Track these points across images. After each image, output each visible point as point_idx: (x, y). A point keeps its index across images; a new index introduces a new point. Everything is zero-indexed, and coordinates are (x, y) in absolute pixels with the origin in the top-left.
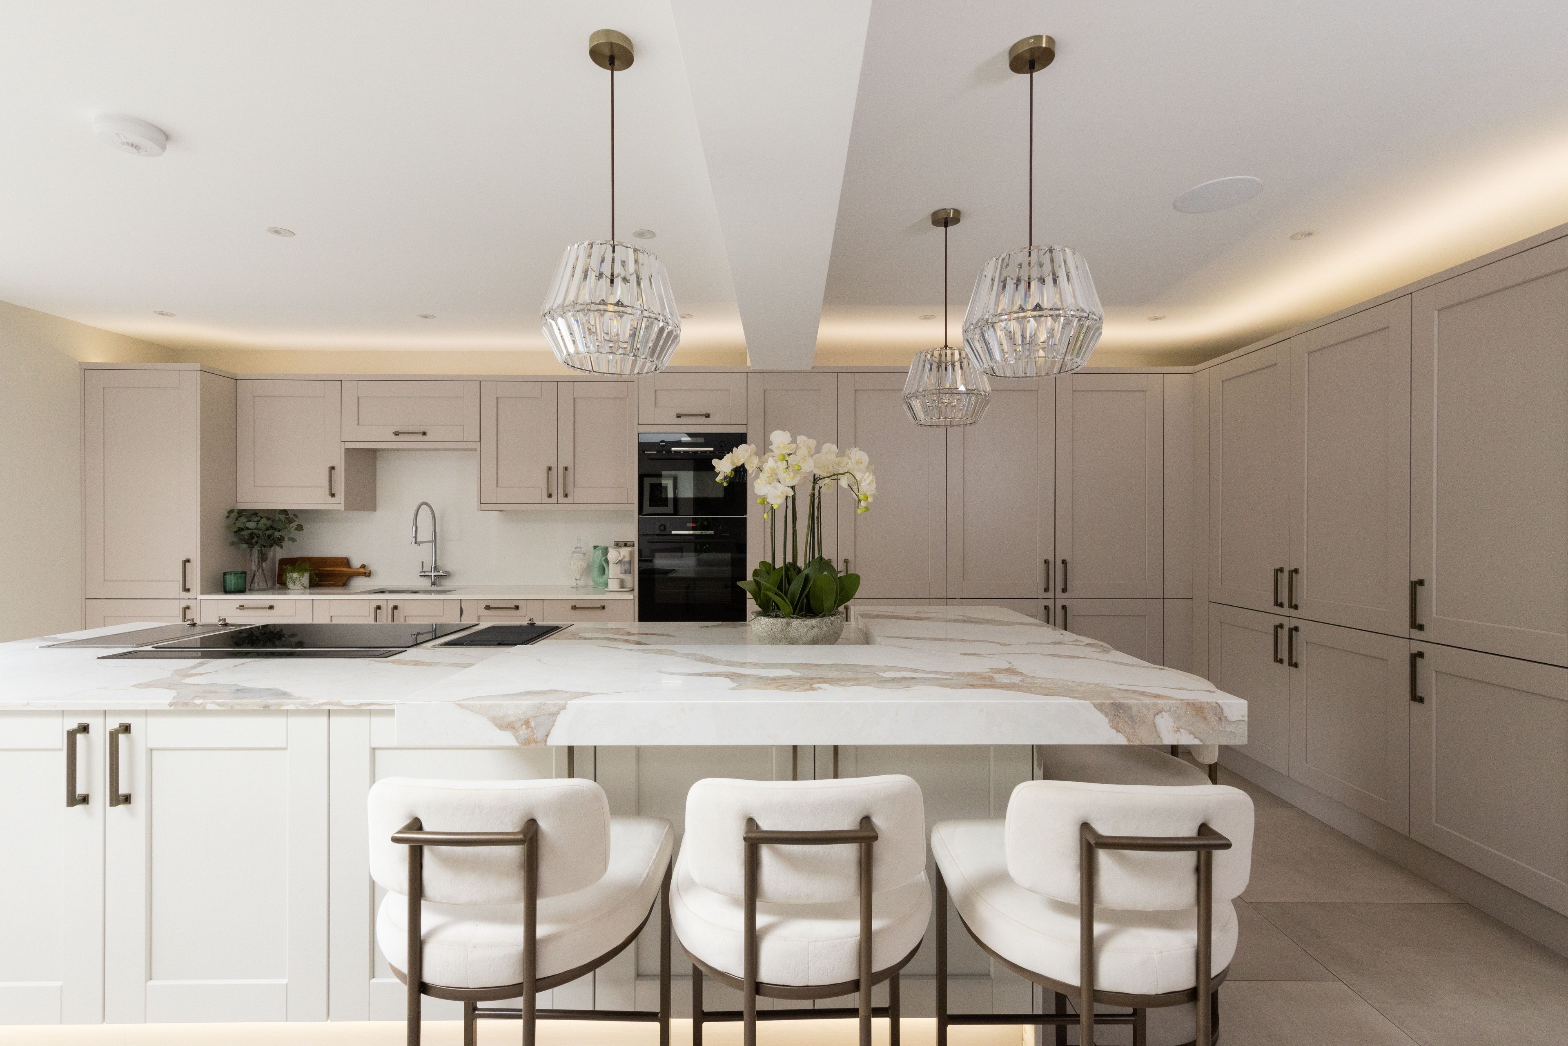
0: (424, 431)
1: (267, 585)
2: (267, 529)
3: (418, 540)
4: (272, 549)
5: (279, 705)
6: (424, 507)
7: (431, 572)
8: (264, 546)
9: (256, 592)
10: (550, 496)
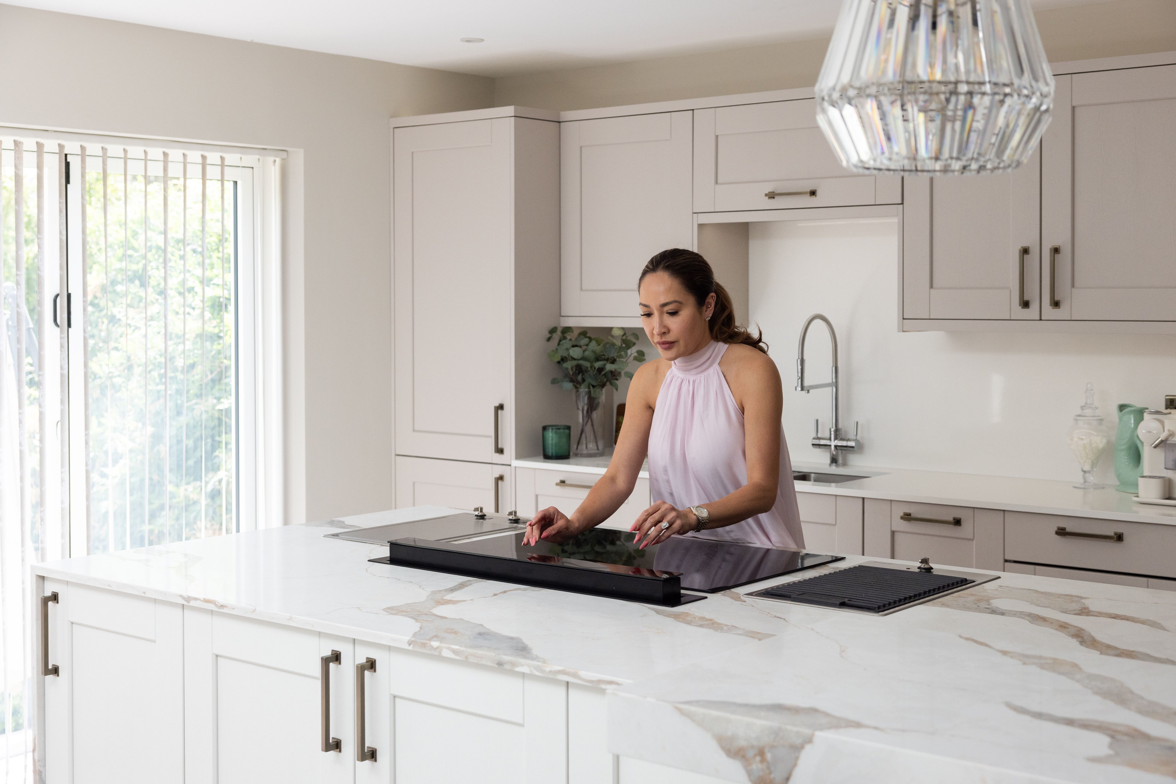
0: (813, 188)
1: (598, 449)
2: (597, 359)
3: (806, 383)
4: (604, 390)
5: (513, 664)
6: (818, 322)
7: (830, 439)
8: (594, 386)
9: (585, 460)
10: (1026, 304)
